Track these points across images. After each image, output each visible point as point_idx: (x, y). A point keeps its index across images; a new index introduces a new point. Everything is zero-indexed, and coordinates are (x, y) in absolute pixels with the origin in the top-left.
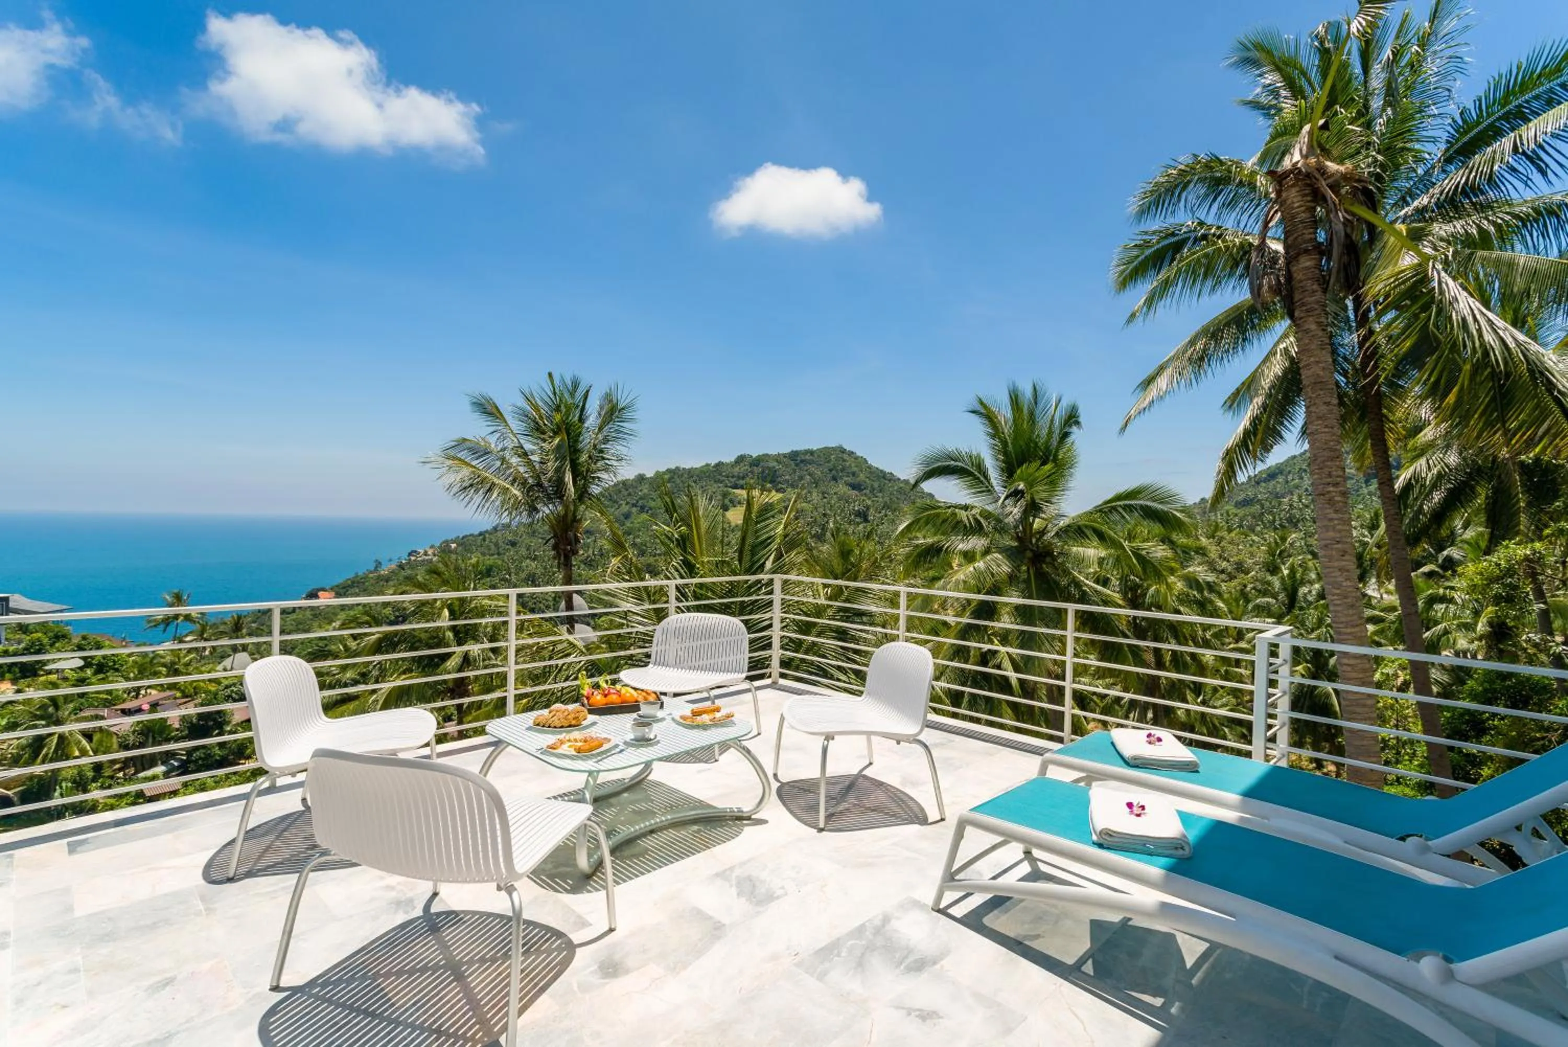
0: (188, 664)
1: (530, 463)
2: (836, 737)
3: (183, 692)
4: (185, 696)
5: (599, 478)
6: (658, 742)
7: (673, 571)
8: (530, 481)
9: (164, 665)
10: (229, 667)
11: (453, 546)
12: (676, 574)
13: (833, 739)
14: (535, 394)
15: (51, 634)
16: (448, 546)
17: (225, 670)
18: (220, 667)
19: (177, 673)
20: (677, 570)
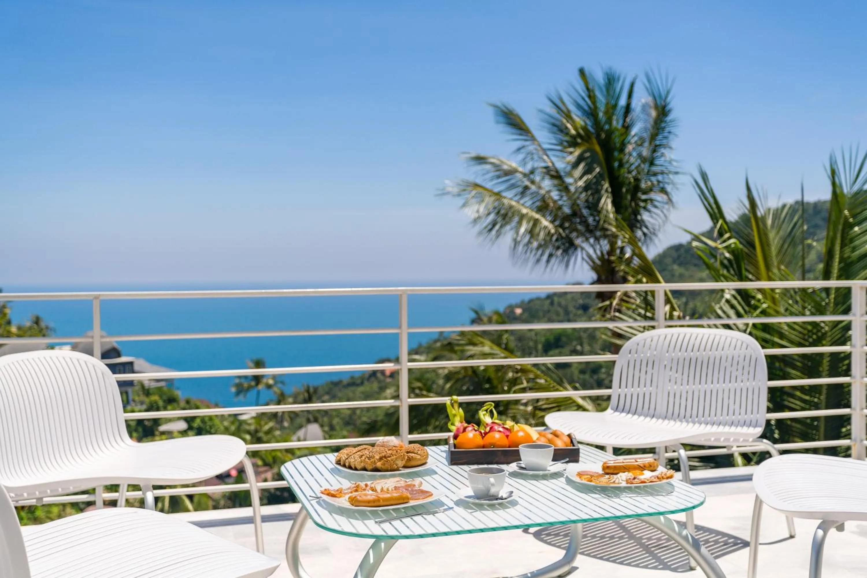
0: (268, 432)
1: (564, 188)
2: (849, 525)
3: (263, 460)
4: (266, 464)
5: (651, 200)
6: (514, 503)
7: (727, 308)
8: (567, 210)
9: (249, 432)
10: (302, 438)
11: (518, 311)
12: (731, 312)
13: (841, 528)
14: (566, 99)
15: (165, 397)
16: (513, 312)
17: (299, 440)
18: (295, 438)
19: (259, 441)
20: (733, 307)
